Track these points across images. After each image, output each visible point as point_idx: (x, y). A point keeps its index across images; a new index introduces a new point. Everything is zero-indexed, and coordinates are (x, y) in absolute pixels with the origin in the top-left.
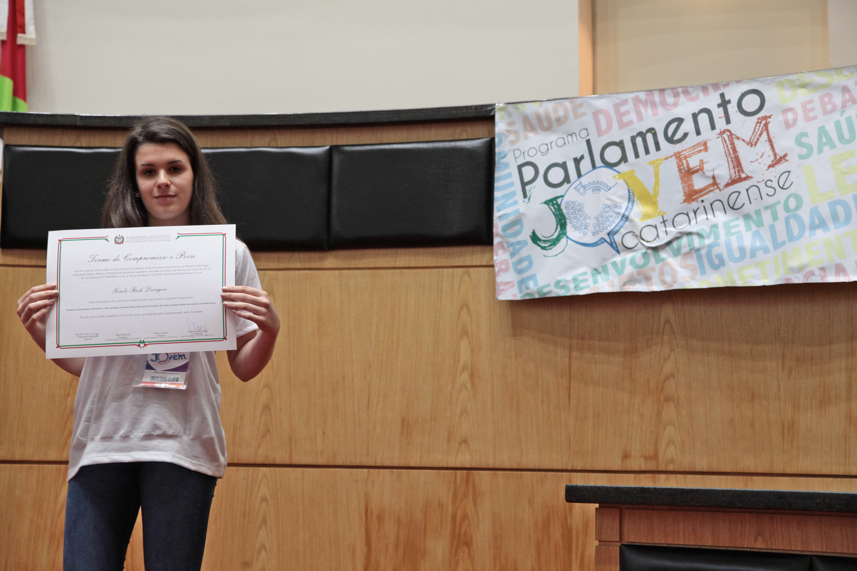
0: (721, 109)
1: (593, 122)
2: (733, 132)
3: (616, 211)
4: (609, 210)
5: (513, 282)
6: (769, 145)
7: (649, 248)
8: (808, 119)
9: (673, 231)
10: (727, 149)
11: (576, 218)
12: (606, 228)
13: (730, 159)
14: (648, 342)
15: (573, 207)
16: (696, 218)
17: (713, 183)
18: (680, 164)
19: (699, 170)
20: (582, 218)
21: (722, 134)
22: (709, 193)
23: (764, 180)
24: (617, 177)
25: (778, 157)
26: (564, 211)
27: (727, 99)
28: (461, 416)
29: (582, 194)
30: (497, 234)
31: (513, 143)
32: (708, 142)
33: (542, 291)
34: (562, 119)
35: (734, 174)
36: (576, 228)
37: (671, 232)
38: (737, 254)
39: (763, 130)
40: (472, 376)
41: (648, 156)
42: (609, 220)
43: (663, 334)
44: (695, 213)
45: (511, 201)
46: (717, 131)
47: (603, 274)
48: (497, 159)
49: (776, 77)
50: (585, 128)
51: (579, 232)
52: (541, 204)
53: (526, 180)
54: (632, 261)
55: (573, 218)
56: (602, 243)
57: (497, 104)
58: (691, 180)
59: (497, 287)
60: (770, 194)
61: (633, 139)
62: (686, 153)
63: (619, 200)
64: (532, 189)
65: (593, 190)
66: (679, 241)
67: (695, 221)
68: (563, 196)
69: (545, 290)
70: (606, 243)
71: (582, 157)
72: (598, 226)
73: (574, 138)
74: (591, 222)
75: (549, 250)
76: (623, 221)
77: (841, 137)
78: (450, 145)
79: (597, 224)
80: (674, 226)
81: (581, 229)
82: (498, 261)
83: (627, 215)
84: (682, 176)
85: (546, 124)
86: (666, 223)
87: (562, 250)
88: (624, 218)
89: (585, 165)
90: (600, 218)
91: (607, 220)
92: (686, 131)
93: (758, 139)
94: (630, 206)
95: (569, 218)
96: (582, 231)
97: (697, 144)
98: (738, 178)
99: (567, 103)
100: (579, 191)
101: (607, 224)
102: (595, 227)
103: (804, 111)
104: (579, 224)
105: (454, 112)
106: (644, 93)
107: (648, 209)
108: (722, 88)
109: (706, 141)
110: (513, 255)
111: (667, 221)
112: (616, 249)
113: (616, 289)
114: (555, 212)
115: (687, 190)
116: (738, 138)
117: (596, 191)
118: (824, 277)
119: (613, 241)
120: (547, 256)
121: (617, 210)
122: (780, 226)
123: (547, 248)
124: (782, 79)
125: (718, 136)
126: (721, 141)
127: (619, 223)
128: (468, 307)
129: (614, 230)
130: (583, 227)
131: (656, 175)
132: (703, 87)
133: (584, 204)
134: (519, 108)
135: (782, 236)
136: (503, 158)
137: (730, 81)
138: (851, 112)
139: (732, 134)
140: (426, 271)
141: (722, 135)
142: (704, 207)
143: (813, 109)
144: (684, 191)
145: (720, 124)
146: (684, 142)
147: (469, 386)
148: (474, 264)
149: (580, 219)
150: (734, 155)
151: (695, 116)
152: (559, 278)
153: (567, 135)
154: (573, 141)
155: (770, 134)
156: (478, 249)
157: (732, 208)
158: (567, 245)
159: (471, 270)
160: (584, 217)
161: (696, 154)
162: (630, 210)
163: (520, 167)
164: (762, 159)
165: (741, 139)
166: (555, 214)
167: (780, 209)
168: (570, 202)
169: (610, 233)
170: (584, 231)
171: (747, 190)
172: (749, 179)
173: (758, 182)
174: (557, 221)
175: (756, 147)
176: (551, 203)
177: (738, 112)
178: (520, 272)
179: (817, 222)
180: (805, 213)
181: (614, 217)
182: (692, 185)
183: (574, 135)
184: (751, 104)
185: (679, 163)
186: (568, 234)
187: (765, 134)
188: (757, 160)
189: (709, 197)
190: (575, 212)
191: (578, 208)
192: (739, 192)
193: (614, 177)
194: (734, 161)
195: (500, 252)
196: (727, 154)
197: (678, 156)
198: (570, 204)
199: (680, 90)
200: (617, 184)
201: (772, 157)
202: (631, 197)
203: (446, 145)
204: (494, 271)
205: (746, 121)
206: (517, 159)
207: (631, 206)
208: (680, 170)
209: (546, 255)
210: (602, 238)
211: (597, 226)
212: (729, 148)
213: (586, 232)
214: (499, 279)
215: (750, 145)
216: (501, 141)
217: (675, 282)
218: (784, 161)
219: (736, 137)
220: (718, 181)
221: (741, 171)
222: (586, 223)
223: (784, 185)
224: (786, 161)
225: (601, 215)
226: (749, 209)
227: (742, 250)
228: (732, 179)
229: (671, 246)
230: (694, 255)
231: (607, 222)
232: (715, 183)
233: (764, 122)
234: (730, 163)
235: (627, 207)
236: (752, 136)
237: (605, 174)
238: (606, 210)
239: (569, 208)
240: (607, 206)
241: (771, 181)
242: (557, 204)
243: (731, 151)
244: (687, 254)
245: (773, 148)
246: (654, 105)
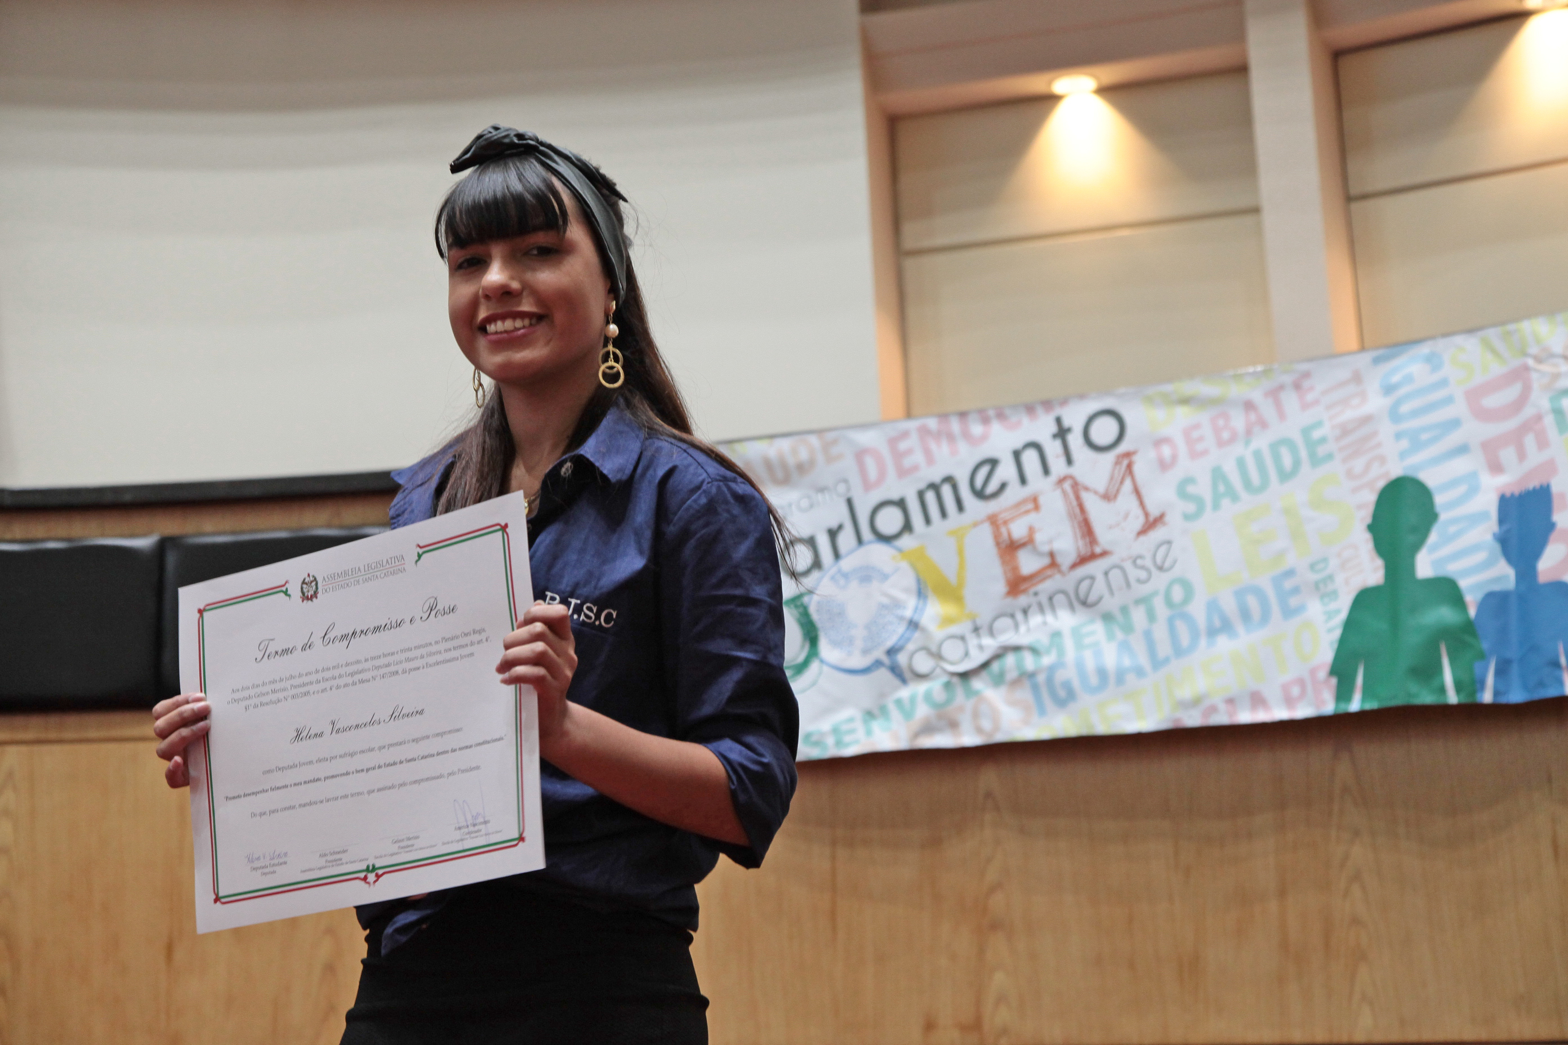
0: (1058, 443)
1: (856, 468)
2: (1078, 480)
3: (899, 614)
4: (886, 613)
6: (1136, 499)
7: (953, 674)
8: (1194, 455)
9: (990, 644)
10: (1071, 507)
11: (833, 627)
12: (883, 643)
13: (1075, 524)
14: (958, 828)
15: (829, 609)
16: (1027, 621)
17: (1051, 563)
18: (997, 534)
19: (1028, 542)
20: (844, 628)
21: (1061, 482)
22: (1046, 580)
23: (1130, 557)
24: (898, 558)
25: (1151, 518)
26: (815, 616)
27: (1066, 425)
29: (843, 588)
32: (1039, 497)
34: (806, 466)
36: (835, 644)
37: (988, 646)
38: (1094, 680)
39: (1125, 476)
41: (946, 521)
42: (888, 629)
43: (983, 812)
44: (1025, 613)
46: (1053, 478)
47: (881, 719)
49: (1140, 388)
50: (844, 478)
51: (841, 651)
54: (928, 697)
55: (829, 628)
56: (879, 667)
58: (1015, 558)
60: (1141, 579)
61: (921, 495)
62: (1005, 516)
63: (901, 596)
65: (861, 581)
66: (1002, 660)
67: (1025, 626)
68: (811, 593)
70: (883, 668)
71: (840, 527)
72: (871, 641)
73: (827, 497)
74: (859, 634)
76: (910, 631)
77: (1247, 484)
80: (993, 637)
81: (843, 645)
83: (916, 621)
84: (1001, 553)
85: (780, 474)
86: (979, 631)
87: (813, 682)
88: (911, 626)
90: (873, 627)
91: (884, 629)
92: (1005, 480)
93: (1118, 490)
94: (921, 605)
95: (823, 629)
96: (845, 648)
97: (1023, 500)
98: (1089, 555)
99: (814, 440)
100: (837, 583)
101: (885, 636)
102: (865, 642)
103: (1187, 443)
104: (840, 638)
106: (935, 419)
107: (948, 609)
108: (1057, 408)
111: (980, 627)
112: (900, 677)
113: (903, 746)
114: (799, 619)
115: (1010, 575)
116: (1087, 489)
117: (864, 581)
118: (1233, 716)
119: (895, 664)
121: (900, 612)
122: (1160, 632)
124: (1149, 392)
125: (1055, 486)
126: (1061, 495)
127: (903, 634)
129: (897, 644)
130: (846, 642)
131: (960, 552)
132: (1028, 406)
133: (846, 603)
135: (1164, 649)
137: (1069, 396)
138: (1262, 442)
139: (1076, 483)
141: (1061, 484)
142: (1039, 603)
143: (1201, 439)
144: (1005, 577)
145: (1058, 466)
146: (1001, 498)
149: (841, 630)
150: (1082, 516)
151: (1017, 455)
152: (810, 728)
153: (816, 491)
154: (825, 501)
155: (1136, 480)
157: (1084, 604)
158: (820, 672)
160: (847, 625)
161: (1022, 516)
162: (921, 612)
164: (1126, 522)
165: (1092, 490)
166: (800, 622)
167: (1159, 603)
168: (823, 601)
169: (890, 652)
170: (847, 648)
171: (1106, 574)
172: (1108, 555)
173: (1122, 560)
174: (803, 633)
175: (1116, 503)
176: (792, 605)
177: (1085, 446)
179: (1217, 623)
180: (1198, 609)
181: (894, 625)
182: (1015, 569)
183: (825, 491)
184: (1104, 431)
185: (995, 532)
186: (822, 655)
187: (1128, 481)
188: (1119, 524)
189: (1046, 587)
190: (832, 619)
191: (838, 611)
192: (1094, 578)
194: (1082, 527)
196: (1071, 516)
197: (993, 520)
198: (823, 605)
199: (991, 413)
200: (897, 569)
201: (1141, 520)
205: (1098, 461)
207: (923, 606)
208: (998, 544)
210: (878, 660)
211: (868, 639)
213: (851, 651)
215: (1106, 499)
218: (1161, 524)
219: (1083, 487)
220: (1059, 560)
221: (1093, 543)
222: (850, 635)
223: (1163, 564)
224: (1164, 524)
225: (875, 621)
227: (1102, 673)
228: (1080, 557)
229: (989, 669)
230: (1027, 683)
231: (885, 633)
232: (1054, 564)
233: (1125, 462)
234: (1077, 529)
235: (916, 607)
236: (1108, 485)
237: (878, 554)
238: (882, 614)
239: (823, 612)
240: (884, 607)
241: (1143, 557)
242: (802, 603)
243: (1077, 510)
244: (1016, 683)
245: (1142, 504)
246: (951, 438)
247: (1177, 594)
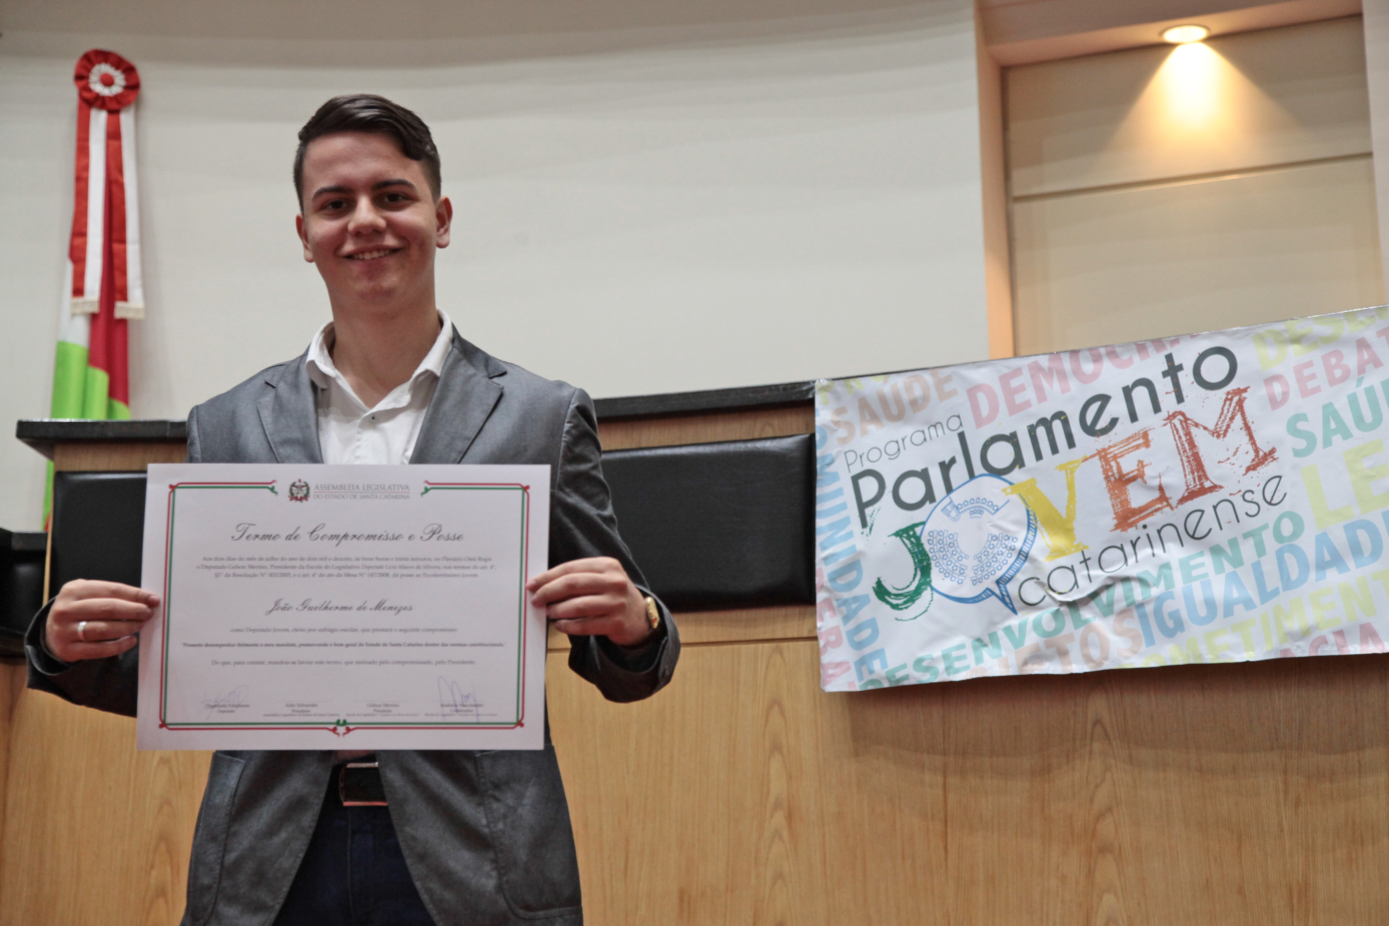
0: (1169, 379)
1: (968, 405)
2: (1188, 416)
3: (1009, 545)
4: (998, 544)
5: (848, 663)
6: (1246, 435)
7: (1062, 603)
8: (1305, 393)
9: (1099, 576)
10: (1180, 442)
11: (945, 557)
12: (993, 572)
13: (1185, 459)
14: (1068, 756)
15: (940, 540)
16: (1136, 554)
17: (1160, 496)
18: (1107, 468)
19: (1137, 477)
20: (955, 557)
21: (1171, 418)
22: (1155, 513)
23: (1240, 491)
24: (1009, 491)
25: (1261, 454)
26: (927, 547)
27: (1177, 363)
28: (774, 884)
29: (954, 520)
30: (822, 587)
31: (844, 441)
32: (1149, 432)
33: (894, 676)
34: (920, 402)
35: (1192, 482)
36: (946, 574)
37: (1098, 577)
38: (1202, 612)
39: (1235, 412)
40: (790, 817)
41: (1056, 456)
42: (998, 559)
43: (1092, 740)
44: (1134, 545)
45: (842, 533)
46: (1164, 414)
47: (990, 647)
48: (818, 466)
49: (1252, 327)
50: (957, 414)
51: (952, 580)
52: (889, 536)
53: (866, 498)
54: (1037, 625)
55: (940, 558)
56: (989, 596)
57: (817, 382)
58: (1124, 492)
59: (822, 671)
60: (1250, 513)
61: (1032, 430)
62: (1115, 451)
63: (1012, 528)
64: (874, 513)
65: (971, 513)
66: (1111, 590)
67: (1134, 558)
68: (923, 523)
69: (899, 675)
70: (993, 597)
71: (953, 461)
72: (981, 571)
73: (940, 432)
74: (970, 563)
75: (904, 610)
76: (1020, 561)
77: (1359, 420)
78: (747, 448)
79: (979, 566)
80: (1101, 568)
81: (954, 575)
82: (823, 630)
83: (1026, 552)
84: (1111, 487)
85: (894, 411)
86: (1088, 562)
87: (925, 609)
88: (1021, 556)
89: (958, 473)
90: (984, 558)
91: (994, 559)
92: (1116, 416)
93: (1228, 426)
94: (1030, 536)
95: (934, 558)
96: (955, 577)
97: (1132, 435)
98: (1199, 489)
99: (927, 376)
100: (949, 515)
101: (995, 566)
102: (976, 572)
103: (1298, 380)
104: (950, 567)
105: (751, 395)
106: (1047, 357)
107: (1059, 541)
108: (1168, 346)
109: (1144, 430)
110: (846, 619)
111: (1089, 559)
112: (1011, 606)
113: (1012, 671)
114: (912, 549)
115: (1119, 509)
116: (1197, 425)
117: (975, 513)
118: (1343, 647)
119: (1005, 593)
120: (901, 620)
122: (1269, 565)
123: (900, 607)
124: (1261, 331)
125: (1165, 422)
126: (1171, 431)
127: (1013, 564)
128: (780, 705)
129: (1007, 575)
130: (957, 572)
131: (1070, 486)
132: (1139, 345)
133: (957, 534)
134: (852, 387)
135: (1273, 581)
136: (829, 464)
137: (1181, 335)
138: (1374, 379)
139: (1186, 419)
140: (714, 648)
141: (1171, 420)
142: (1148, 535)
143: (1313, 376)
144: (1114, 510)
145: (1168, 402)
146: (1112, 433)
147: (785, 834)
148: (789, 636)
149: (952, 559)
150: (1191, 451)
151: (1127, 392)
152: (921, 654)
153: (928, 426)
154: (938, 436)
155: (1246, 417)
156: (794, 611)
157: (1193, 537)
158: (932, 600)
159: (784, 645)
160: (958, 555)
161: (1132, 451)
162: (1030, 543)
163: (855, 479)
164: (1235, 456)
165: (1202, 425)
166: (913, 552)
167: (1268, 537)
168: (935, 532)
169: (1000, 581)
170: (958, 578)
171: (1215, 507)
172: (1217, 490)
173: (1231, 494)
174: (915, 563)
175: (1225, 439)
176: (905, 535)
177: (1195, 383)
178: (859, 646)
179: (1327, 557)
180: (1307, 543)
181: (1005, 555)
182: (1127, 501)
183: (939, 426)
184: (1215, 369)
185: (1104, 466)
186: (933, 584)
187: (1238, 417)
188: (1229, 459)
189: (1157, 520)
190: (944, 549)
191: (949, 541)
192: (1203, 512)
193: (1004, 490)
194: (1192, 462)
195: (827, 614)
196: (1181, 451)
197: (1102, 454)
198: (935, 536)
199: (1102, 351)
200: (1008, 501)
201: (1252, 454)
202: (1031, 521)
203: (740, 448)
204: (818, 645)
205: (1208, 398)
206: (850, 467)
207: (1033, 537)
208: (1107, 478)
209: (899, 618)
210: (988, 589)
211: (979, 570)
212: (1182, 441)
213: (962, 580)
214: (825, 659)
215: (1215, 435)
216: (824, 439)
217: (1106, 658)
218: (1271, 459)
219: (1193, 423)
220: (1168, 495)
221: (1203, 478)
222: (961, 565)
223: (1272, 499)
224: (1275, 459)
225: (985, 552)
226: (1218, 537)
227: (1210, 604)
228: (1189, 491)
229: (1097, 599)
230: (1135, 614)
231: (994, 563)
232: (1163, 498)
233: (1236, 399)
234: (1186, 464)
235: (1026, 538)
236: (1218, 421)
237: (989, 486)
238: (993, 545)
239: (935, 543)
240: (994, 538)
241: (1252, 492)
242: (914, 535)
243: (1186, 445)
244: (1124, 613)
245: (1251, 438)
246: (1062, 375)
247: (1287, 528)
